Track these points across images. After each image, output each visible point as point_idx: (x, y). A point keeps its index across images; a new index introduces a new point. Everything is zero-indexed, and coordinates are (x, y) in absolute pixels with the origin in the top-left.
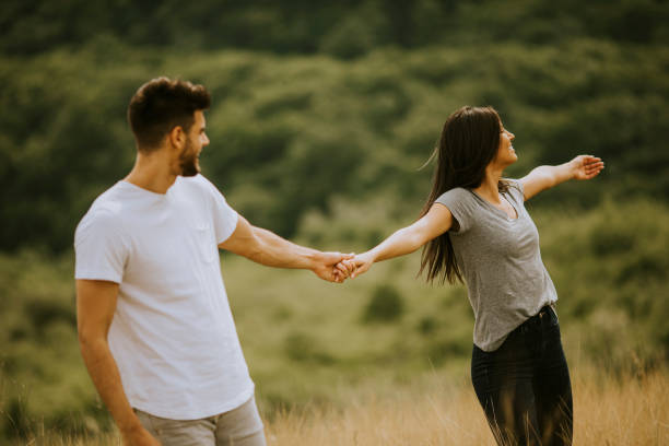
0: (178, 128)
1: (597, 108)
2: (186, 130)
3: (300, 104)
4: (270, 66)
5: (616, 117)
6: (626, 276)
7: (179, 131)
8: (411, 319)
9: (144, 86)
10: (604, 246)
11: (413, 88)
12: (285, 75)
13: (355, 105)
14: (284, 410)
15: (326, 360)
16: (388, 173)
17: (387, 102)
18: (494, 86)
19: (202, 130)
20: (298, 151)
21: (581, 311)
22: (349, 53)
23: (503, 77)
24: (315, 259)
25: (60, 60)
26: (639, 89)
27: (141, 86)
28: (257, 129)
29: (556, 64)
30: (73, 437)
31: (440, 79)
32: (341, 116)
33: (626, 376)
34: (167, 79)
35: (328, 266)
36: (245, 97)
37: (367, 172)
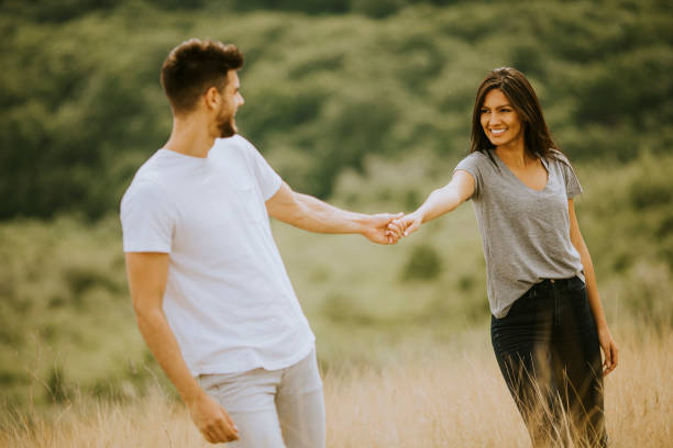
0: (213, 89)
1: (633, 60)
2: (221, 91)
3: (333, 64)
4: (302, 27)
5: (653, 68)
7: (214, 92)
8: (450, 276)
10: (643, 199)
11: (447, 45)
12: (316, 35)
13: (388, 64)
15: (365, 321)
16: (423, 131)
17: (421, 60)
18: (528, 41)
19: (237, 90)
20: (332, 111)
21: (621, 265)
22: (381, 12)
23: (537, 32)
24: (363, 222)
25: (91, 26)
27: (172, 49)
28: (290, 90)
29: (591, 16)
30: (109, 402)
31: (473, 35)
32: (375, 75)
33: (666, 328)
34: (198, 41)
35: (379, 228)
36: (277, 58)
37: (402, 131)
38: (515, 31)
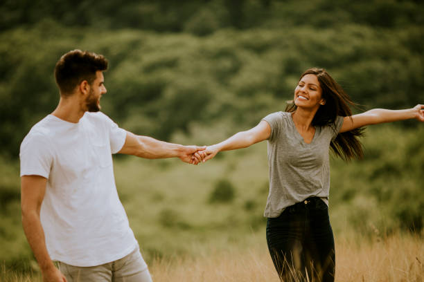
0: (85, 81)
1: (359, 68)
2: (90, 83)
3: (171, 64)
4: (153, 40)
5: (372, 74)
6: (376, 175)
7: (85, 83)
8: (240, 201)
9: (65, 55)
11: (244, 55)
12: (162, 46)
13: (206, 65)
14: (158, 258)
15: (185, 227)
16: (226, 108)
17: (226, 63)
18: (294, 54)
19: (102, 83)
20: (169, 94)
21: (347, 197)
22: (203, 32)
23: (300, 49)
25: (19, 35)
26: (386, 56)
28: (144, 80)
29: (334, 40)
30: (23, 274)
31: (260, 49)
32: (197, 72)
33: (375, 238)
34: (80, 51)
35: (188, 155)
36: (136, 59)
37: (213, 108)
38: (286, 47)
